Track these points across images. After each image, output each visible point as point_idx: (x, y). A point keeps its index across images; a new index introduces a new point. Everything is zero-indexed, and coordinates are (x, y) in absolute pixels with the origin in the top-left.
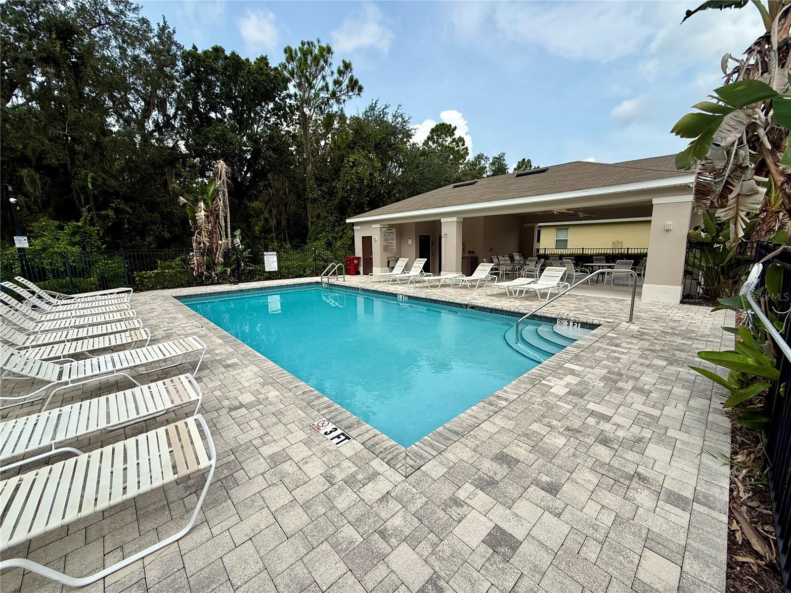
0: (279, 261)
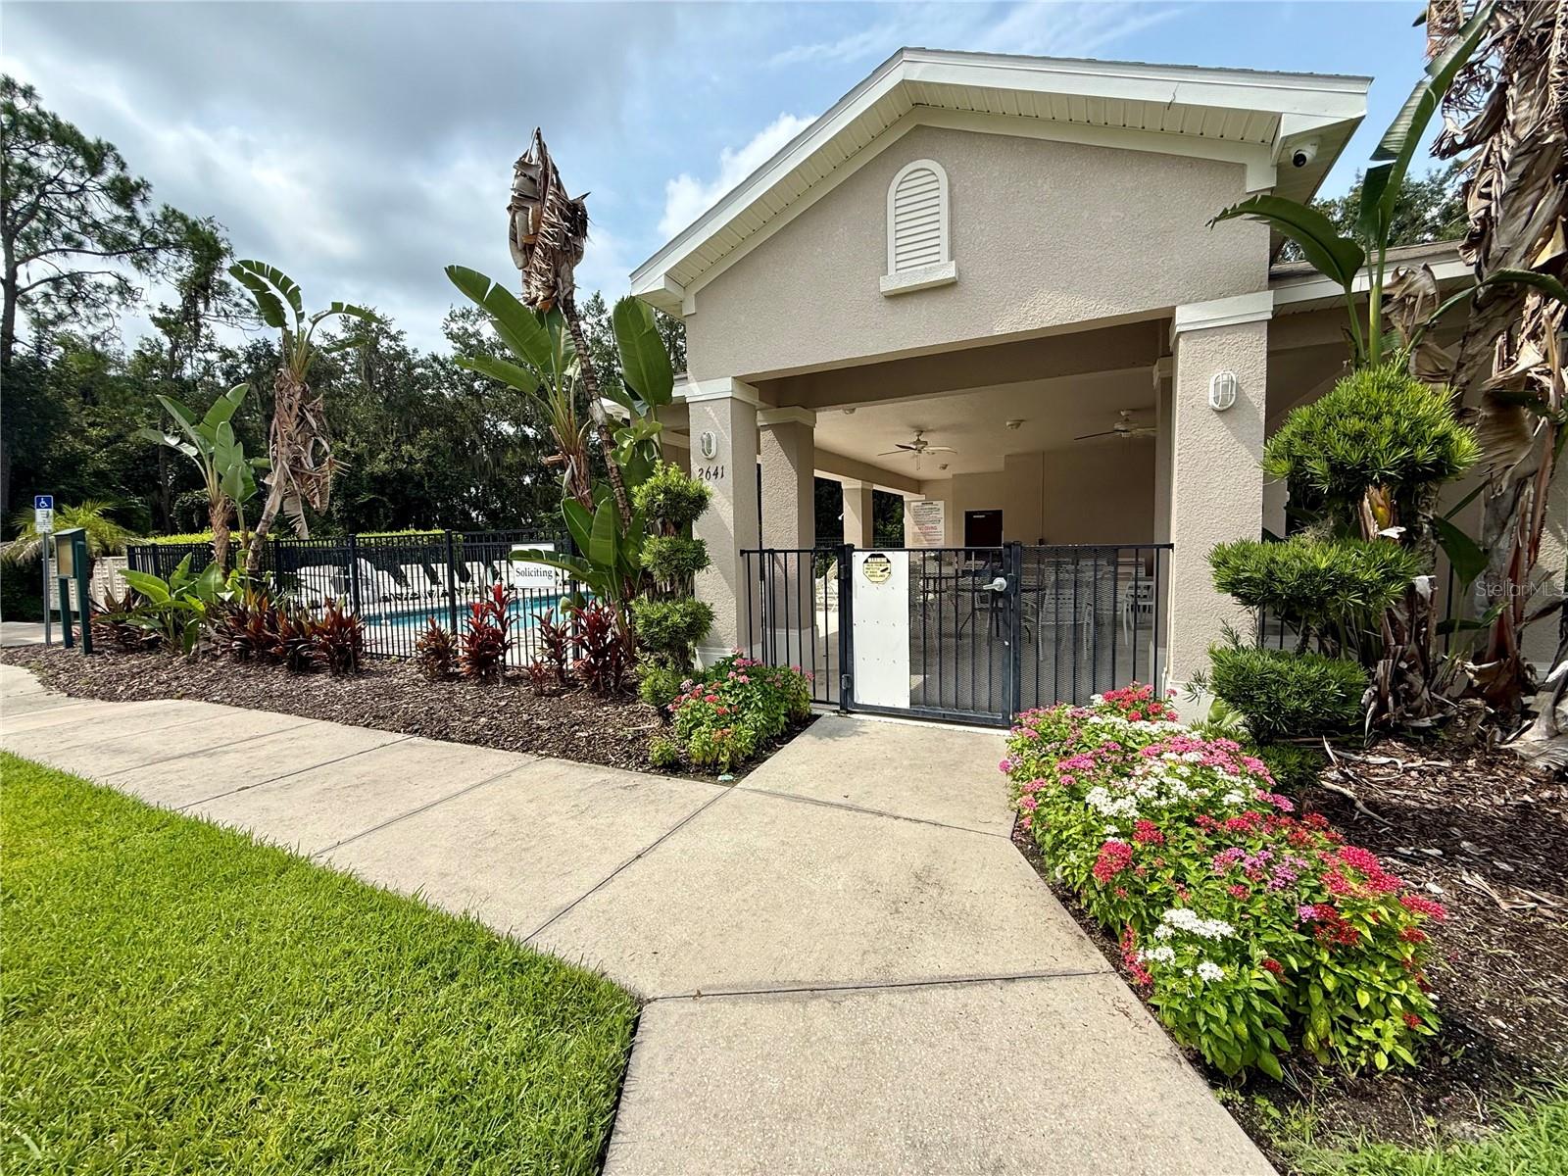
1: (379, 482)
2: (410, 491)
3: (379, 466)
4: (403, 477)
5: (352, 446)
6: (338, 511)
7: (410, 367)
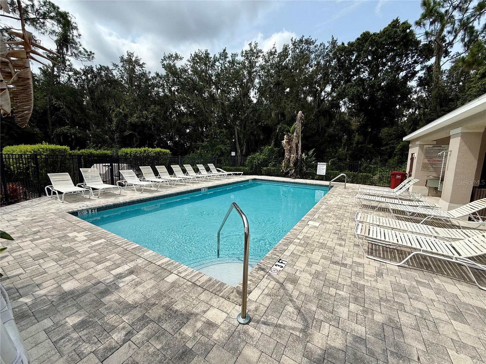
0: (327, 170)
1: (134, 126)
2: (146, 131)
3: (134, 119)
4: (143, 124)
5: (123, 110)
6: (117, 138)
7: (148, 80)
